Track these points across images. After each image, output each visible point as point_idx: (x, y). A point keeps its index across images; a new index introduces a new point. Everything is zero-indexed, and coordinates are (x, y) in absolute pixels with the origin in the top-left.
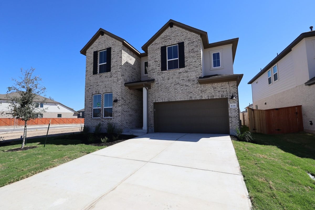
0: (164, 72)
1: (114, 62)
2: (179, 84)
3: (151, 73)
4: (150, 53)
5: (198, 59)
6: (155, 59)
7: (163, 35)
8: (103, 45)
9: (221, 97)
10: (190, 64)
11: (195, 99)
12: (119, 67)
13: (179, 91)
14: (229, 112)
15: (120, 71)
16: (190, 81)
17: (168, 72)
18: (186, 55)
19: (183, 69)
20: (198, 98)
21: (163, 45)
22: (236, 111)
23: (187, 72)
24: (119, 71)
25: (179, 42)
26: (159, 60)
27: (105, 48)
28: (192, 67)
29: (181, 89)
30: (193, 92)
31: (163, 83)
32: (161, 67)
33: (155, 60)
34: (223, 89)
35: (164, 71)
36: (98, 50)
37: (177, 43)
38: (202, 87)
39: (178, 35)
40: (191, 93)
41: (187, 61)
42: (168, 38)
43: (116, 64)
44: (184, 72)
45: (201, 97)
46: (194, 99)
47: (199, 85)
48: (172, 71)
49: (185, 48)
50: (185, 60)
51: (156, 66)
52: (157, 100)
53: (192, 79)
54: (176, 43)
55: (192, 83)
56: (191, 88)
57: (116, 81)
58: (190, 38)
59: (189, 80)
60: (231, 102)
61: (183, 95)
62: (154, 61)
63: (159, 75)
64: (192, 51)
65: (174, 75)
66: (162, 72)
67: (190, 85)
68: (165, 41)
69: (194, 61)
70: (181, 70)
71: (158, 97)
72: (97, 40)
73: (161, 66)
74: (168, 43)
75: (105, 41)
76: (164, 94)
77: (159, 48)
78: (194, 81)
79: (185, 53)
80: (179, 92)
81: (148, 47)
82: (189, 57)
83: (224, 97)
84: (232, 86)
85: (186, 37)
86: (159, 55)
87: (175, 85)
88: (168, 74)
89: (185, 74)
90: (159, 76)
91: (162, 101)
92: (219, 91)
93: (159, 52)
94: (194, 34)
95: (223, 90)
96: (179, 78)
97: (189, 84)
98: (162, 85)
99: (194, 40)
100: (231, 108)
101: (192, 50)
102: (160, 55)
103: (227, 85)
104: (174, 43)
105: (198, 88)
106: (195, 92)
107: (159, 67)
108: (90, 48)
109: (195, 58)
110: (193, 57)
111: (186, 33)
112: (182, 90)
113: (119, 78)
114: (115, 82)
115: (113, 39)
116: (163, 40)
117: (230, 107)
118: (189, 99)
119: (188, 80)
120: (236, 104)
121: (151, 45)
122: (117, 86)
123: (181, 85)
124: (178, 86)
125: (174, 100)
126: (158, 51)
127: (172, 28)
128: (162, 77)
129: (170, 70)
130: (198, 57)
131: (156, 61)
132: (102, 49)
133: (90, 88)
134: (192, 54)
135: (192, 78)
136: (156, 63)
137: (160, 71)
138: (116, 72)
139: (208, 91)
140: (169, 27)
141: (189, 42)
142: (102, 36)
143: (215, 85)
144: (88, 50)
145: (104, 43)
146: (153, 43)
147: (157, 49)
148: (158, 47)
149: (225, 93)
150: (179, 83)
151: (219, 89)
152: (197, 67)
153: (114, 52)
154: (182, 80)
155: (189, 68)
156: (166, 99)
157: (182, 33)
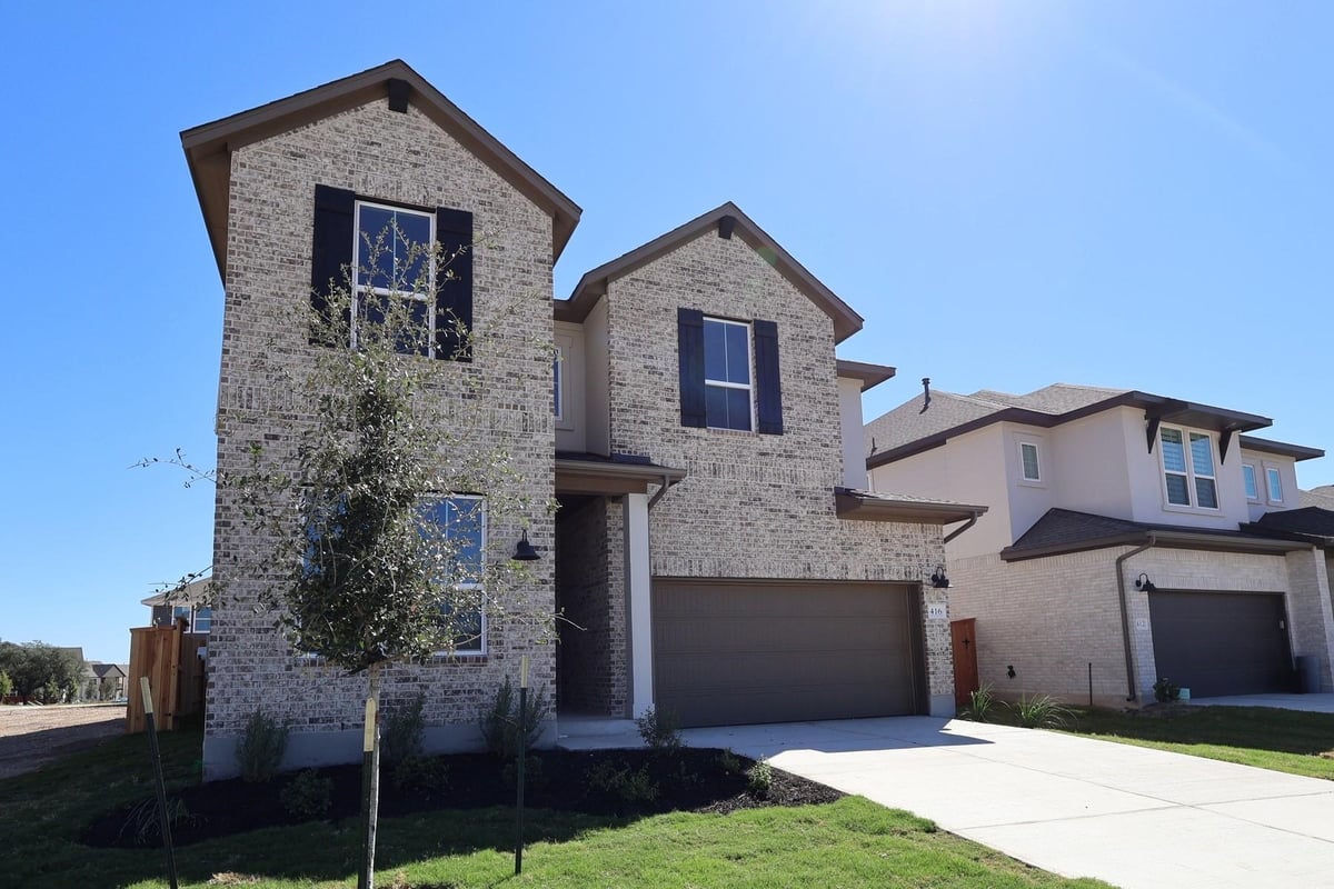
0: (694, 431)
1: (497, 310)
2: (762, 505)
3: (627, 421)
4: (625, 319)
5: (828, 413)
6: (651, 357)
7: (685, 254)
8: (406, 175)
9: (903, 578)
10: (802, 425)
11: (823, 577)
12: (531, 352)
13: (761, 532)
14: (928, 633)
15: (539, 374)
16: (802, 498)
17: (712, 436)
18: (786, 382)
19: (776, 439)
20: (834, 573)
21: (689, 306)
22: (945, 630)
23: (790, 456)
24: (535, 378)
25: (758, 318)
26: (667, 369)
27: (419, 200)
28: (809, 438)
29: (772, 527)
30: (816, 548)
31: (692, 485)
32: (677, 405)
33: (649, 362)
34: (908, 546)
35: (695, 429)
36: (360, 190)
37: (749, 318)
38: (846, 531)
39: (753, 282)
40: (808, 547)
41: (789, 408)
42: (711, 279)
43: (513, 325)
44: (780, 455)
45: (844, 571)
46: (818, 575)
47: (837, 522)
48: (729, 438)
49: (782, 351)
50: (785, 403)
51: (656, 393)
52: (665, 567)
53: (810, 490)
54: (744, 316)
55: (811, 510)
56: (806, 526)
57: (517, 432)
58: (797, 317)
59: (799, 494)
60: (933, 598)
61: (779, 556)
62: (645, 367)
63: (670, 441)
64: (808, 374)
65: (739, 456)
66: (684, 432)
67: (805, 513)
68: (697, 286)
69: (815, 416)
70: (769, 441)
71: (669, 553)
72: (344, 120)
73: (681, 401)
74: (709, 303)
75: (416, 153)
76: (699, 540)
77: (666, 310)
78: (817, 499)
79: (781, 371)
80: (761, 539)
81: (612, 286)
82: (798, 396)
83: (914, 578)
84: (932, 542)
85: (783, 305)
86: (667, 344)
87: (745, 504)
88: (716, 449)
89: (786, 465)
90: (669, 446)
91: (685, 573)
92: (898, 555)
93: (671, 327)
94: (811, 304)
95: (907, 551)
96: (758, 475)
97: (802, 509)
98: (688, 497)
99: (814, 334)
100: (932, 621)
101: (808, 369)
102: (676, 345)
103: (920, 534)
104: (737, 315)
105: (833, 533)
106: (823, 548)
107: (668, 400)
108: (271, 142)
109: (819, 406)
110: (811, 399)
111: (783, 287)
112: (773, 531)
113: (538, 417)
114: (504, 434)
115: (486, 169)
116: (689, 280)
117: (930, 616)
118: (800, 576)
119: (797, 492)
120: (943, 607)
121: (627, 278)
122: (522, 462)
123: (771, 510)
124: (758, 512)
125: (743, 575)
126: (664, 323)
127: (728, 242)
128: (686, 457)
129: (722, 433)
130: (828, 403)
131: (653, 370)
132: (394, 198)
133: (277, 431)
134: (805, 385)
135: (810, 485)
136: (656, 378)
137: (677, 425)
138: (509, 374)
139: (865, 551)
140: (715, 233)
141: (794, 331)
142: (393, 114)
143: (887, 528)
144: (254, 147)
145: (416, 165)
146: (639, 273)
147: (658, 313)
148: (663, 300)
149: (915, 561)
150: (760, 500)
151: (899, 548)
152: (827, 446)
153: (496, 254)
154: (774, 486)
155: (799, 443)
156: (706, 564)
157: (770, 285)
